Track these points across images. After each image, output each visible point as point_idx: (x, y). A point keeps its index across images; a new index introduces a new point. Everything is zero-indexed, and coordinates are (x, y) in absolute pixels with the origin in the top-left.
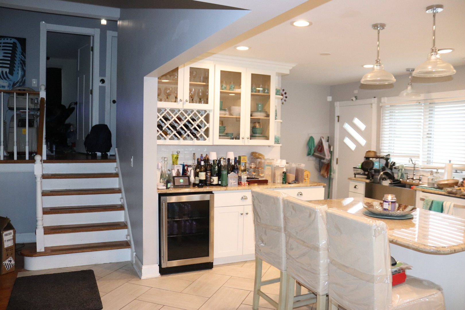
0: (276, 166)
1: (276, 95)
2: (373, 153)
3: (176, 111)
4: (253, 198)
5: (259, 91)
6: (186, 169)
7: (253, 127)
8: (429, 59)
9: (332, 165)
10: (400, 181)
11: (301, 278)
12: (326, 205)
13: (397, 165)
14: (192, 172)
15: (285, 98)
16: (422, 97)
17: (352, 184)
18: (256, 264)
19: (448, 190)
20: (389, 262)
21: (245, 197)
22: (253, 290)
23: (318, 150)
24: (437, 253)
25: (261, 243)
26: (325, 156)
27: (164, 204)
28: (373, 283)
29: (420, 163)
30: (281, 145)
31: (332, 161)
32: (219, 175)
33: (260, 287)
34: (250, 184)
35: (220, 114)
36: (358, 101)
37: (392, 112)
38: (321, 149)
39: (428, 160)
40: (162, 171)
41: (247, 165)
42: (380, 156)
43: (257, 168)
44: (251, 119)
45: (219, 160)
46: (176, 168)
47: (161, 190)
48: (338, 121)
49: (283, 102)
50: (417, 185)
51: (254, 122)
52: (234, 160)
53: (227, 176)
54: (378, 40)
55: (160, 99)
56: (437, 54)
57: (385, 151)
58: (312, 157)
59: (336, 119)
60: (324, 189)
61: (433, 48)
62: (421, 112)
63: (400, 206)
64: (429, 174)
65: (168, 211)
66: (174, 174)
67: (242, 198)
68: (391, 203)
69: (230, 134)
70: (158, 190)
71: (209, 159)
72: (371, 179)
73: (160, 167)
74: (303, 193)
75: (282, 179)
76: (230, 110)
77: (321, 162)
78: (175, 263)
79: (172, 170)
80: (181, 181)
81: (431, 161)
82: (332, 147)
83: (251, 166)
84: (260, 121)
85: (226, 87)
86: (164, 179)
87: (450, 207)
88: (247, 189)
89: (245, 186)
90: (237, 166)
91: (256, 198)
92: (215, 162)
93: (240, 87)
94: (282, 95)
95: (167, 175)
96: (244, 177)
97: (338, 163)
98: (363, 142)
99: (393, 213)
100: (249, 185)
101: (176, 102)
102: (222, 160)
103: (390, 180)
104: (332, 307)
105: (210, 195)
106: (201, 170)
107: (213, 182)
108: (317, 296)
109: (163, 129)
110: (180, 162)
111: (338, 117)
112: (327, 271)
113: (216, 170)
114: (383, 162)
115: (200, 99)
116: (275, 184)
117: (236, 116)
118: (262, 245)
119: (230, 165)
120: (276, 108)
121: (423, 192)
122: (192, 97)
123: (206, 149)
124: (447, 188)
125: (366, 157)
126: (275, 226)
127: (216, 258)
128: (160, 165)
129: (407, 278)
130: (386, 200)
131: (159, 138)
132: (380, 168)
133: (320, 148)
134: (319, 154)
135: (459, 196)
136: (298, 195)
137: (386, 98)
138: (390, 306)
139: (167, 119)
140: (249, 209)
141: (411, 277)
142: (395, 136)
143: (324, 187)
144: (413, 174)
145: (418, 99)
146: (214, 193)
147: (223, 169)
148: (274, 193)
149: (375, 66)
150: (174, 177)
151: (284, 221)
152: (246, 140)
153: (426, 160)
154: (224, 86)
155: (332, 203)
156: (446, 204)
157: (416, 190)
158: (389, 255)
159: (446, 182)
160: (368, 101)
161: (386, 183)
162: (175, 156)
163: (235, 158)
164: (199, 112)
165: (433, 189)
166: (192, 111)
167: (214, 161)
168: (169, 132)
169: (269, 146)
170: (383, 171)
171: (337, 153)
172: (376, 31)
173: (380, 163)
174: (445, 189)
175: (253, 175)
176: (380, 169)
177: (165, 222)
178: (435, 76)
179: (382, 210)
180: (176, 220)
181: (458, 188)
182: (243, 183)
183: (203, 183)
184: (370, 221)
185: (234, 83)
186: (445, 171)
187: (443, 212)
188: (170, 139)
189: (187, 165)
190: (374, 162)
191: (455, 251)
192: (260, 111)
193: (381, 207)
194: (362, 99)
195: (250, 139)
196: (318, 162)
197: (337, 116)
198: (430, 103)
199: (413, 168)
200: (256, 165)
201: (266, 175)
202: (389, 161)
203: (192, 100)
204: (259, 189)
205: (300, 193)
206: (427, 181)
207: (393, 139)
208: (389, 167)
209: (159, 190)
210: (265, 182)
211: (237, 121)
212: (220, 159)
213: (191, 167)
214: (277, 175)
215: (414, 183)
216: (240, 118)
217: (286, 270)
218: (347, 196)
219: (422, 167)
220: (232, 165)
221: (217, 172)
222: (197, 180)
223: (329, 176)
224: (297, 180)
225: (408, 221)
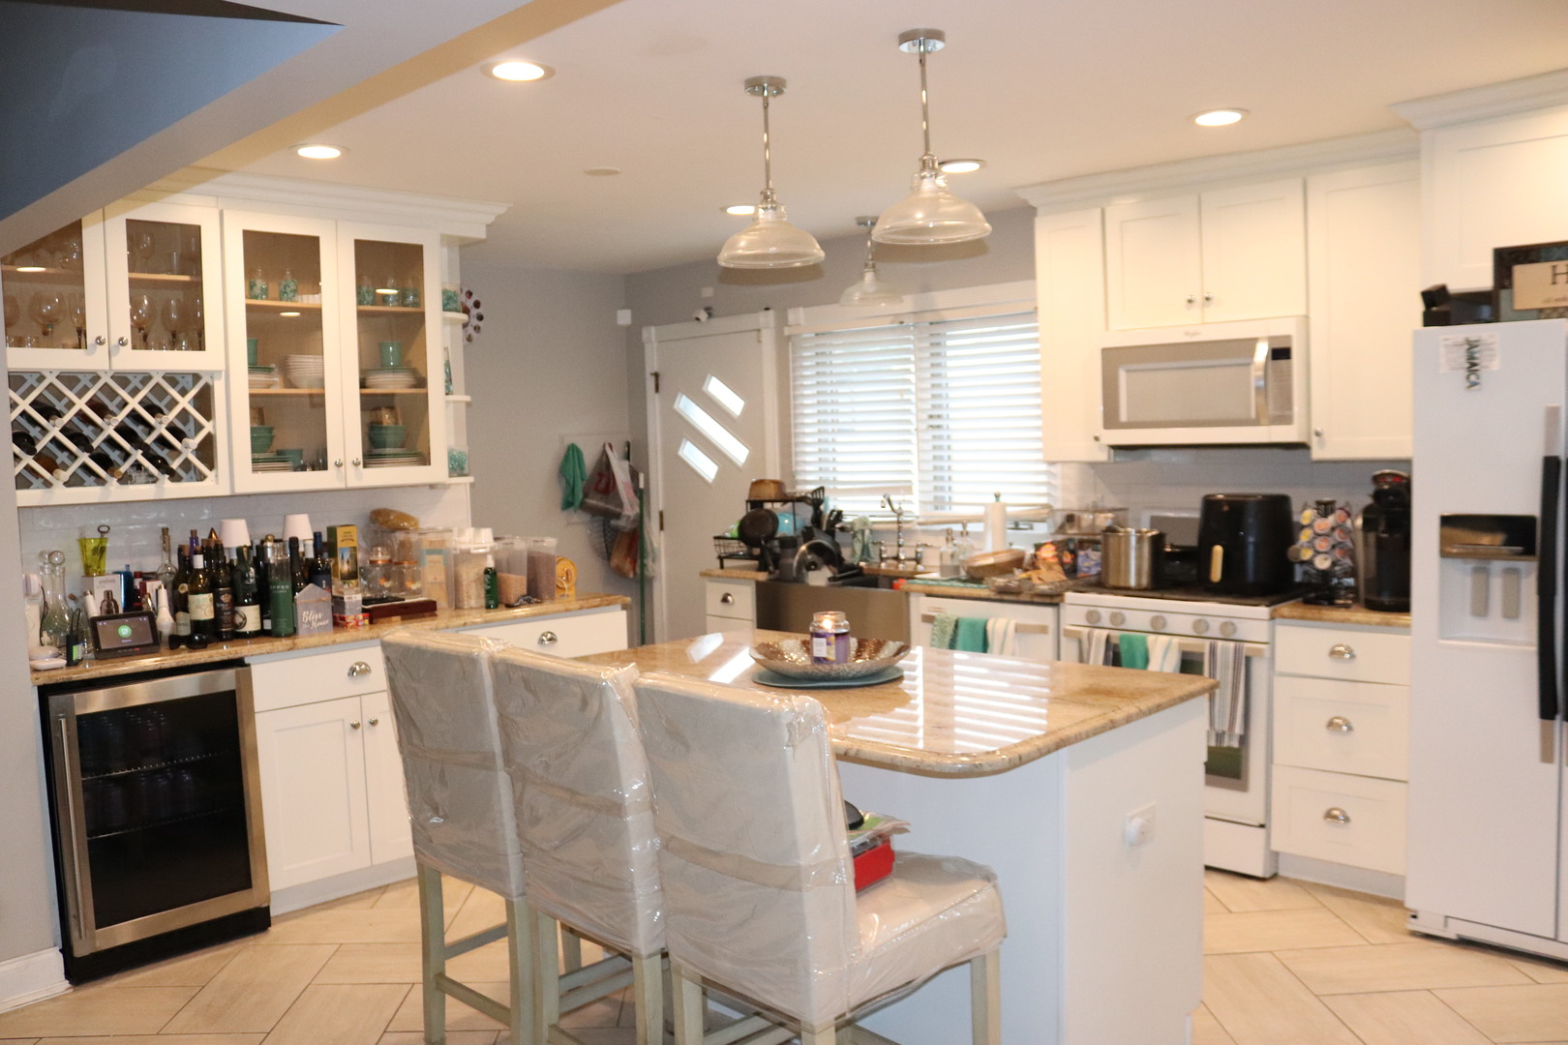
0: (461, 550)
1: (444, 310)
2: (772, 486)
3: (85, 381)
4: (390, 666)
5: (384, 299)
6: (138, 587)
7: (372, 423)
8: (915, 190)
9: (645, 533)
10: (861, 568)
11: (575, 910)
12: (633, 664)
13: (847, 519)
14: (164, 594)
15: (475, 322)
16: (907, 304)
17: (714, 591)
18: (420, 890)
19: (997, 584)
20: (841, 820)
21: (363, 666)
22: (419, 977)
23: (596, 490)
24: (973, 772)
25: (429, 814)
26: (621, 505)
27: (63, 721)
28: (800, 890)
29: (913, 507)
30: (470, 479)
31: (646, 519)
32: (263, 598)
33: (443, 965)
34: (375, 620)
35: (251, 384)
36: (714, 321)
37: (823, 354)
38: (608, 485)
39: (936, 498)
40: (45, 603)
41: (360, 556)
42: (795, 493)
43: (397, 564)
44: (362, 395)
45: (257, 547)
46: (98, 587)
47: (47, 673)
48: (657, 389)
49: (470, 336)
50: (911, 576)
51: (373, 405)
52: (311, 542)
53: (293, 600)
54: (766, 130)
55: (15, 337)
56: (936, 175)
57: (809, 478)
58: (580, 512)
59: (650, 383)
60: (624, 613)
61: (925, 158)
62: (907, 351)
63: (861, 645)
64: (942, 539)
65: (81, 745)
66: (94, 608)
67: (353, 670)
68: (833, 638)
69: (292, 452)
70: (35, 675)
71: (222, 545)
72: (771, 568)
73: (35, 588)
74: (558, 636)
75: (483, 593)
76: (285, 369)
77: (609, 527)
78: (124, 933)
79: (85, 594)
80: (125, 631)
81: (947, 500)
82: (642, 477)
83: (373, 558)
84: (397, 402)
85: (267, 289)
86: (57, 631)
87: (1005, 634)
88: (366, 639)
89: (360, 628)
90: (323, 562)
91: (401, 663)
92: (245, 554)
93: (316, 288)
94: (466, 311)
95: (67, 618)
96: (354, 600)
97: (665, 526)
98: (739, 452)
99: (841, 668)
100: (371, 622)
101: (80, 348)
102: (269, 544)
103: (830, 569)
104: (683, 986)
105: (237, 673)
106: (197, 586)
107: (243, 625)
108: (634, 959)
109: (39, 447)
110: (113, 563)
111: (656, 375)
112: (657, 875)
113: (251, 581)
114: (806, 512)
115: (174, 335)
116: (460, 612)
117: (310, 387)
118: (435, 820)
119: (300, 560)
120: (448, 356)
121: (929, 595)
122: (140, 329)
123: (206, 511)
124: (994, 578)
125: (752, 499)
126: (475, 753)
127: (277, 891)
128: (35, 580)
129: (897, 862)
130: (820, 631)
131: (22, 482)
132: (799, 533)
133: (604, 481)
134: (601, 500)
135: (1027, 599)
136: (543, 640)
137: (801, 310)
138: (855, 952)
139: (49, 412)
140: (381, 706)
141: (910, 856)
142: (836, 427)
143: (624, 607)
144: (896, 544)
145: (896, 312)
146: (248, 665)
147: (274, 578)
148: (458, 643)
149: (761, 211)
150: (94, 621)
151: (500, 734)
152: (351, 469)
153: (930, 498)
154: (260, 284)
155: (655, 659)
156: (994, 627)
157: (907, 594)
158: (839, 795)
159: (991, 561)
160: (747, 321)
161: (819, 578)
162: (92, 544)
163: (317, 536)
164: (172, 378)
165: (956, 583)
166: (146, 378)
167: (239, 550)
168: (62, 457)
169: (432, 486)
170: (805, 542)
171: (661, 493)
172: (759, 100)
173: (797, 517)
174: (990, 581)
175: (383, 588)
176: (798, 537)
177: (73, 790)
178: (935, 241)
179: (809, 663)
180: (114, 774)
181: (1024, 575)
182: (350, 618)
183: (207, 633)
184: (773, 699)
185: (294, 275)
186: (986, 527)
187: (989, 650)
188: (67, 484)
189: (140, 575)
190: (777, 514)
191: (1020, 758)
192: (394, 370)
193: (806, 655)
194: (727, 315)
195: (365, 467)
196: (601, 528)
197: (652, 374)
198: (931, 323)
199: (895, 526)
200: (392, 553)
201: (429, 582)
202: (822, 507)
203: (143, 336)
204: (408, 635)
205: (549, 636)
206: (936, 562)
207: (830, 438)
208: (824, 528)
209: (39, 675)
210: (427, 609)
211: (313, 405)
212: (263, 542)
213: (157, 579)
214: (464, 583)
215: (900, 572)
216: (323, 396)
217: (523, 894)
218: (703, 631)
219: (921, 520)
220: (307, 559)
221: (255, 590)
222: (185, 625)
223: (638, 570)
224: (534, 593)
225: (889, 689)
